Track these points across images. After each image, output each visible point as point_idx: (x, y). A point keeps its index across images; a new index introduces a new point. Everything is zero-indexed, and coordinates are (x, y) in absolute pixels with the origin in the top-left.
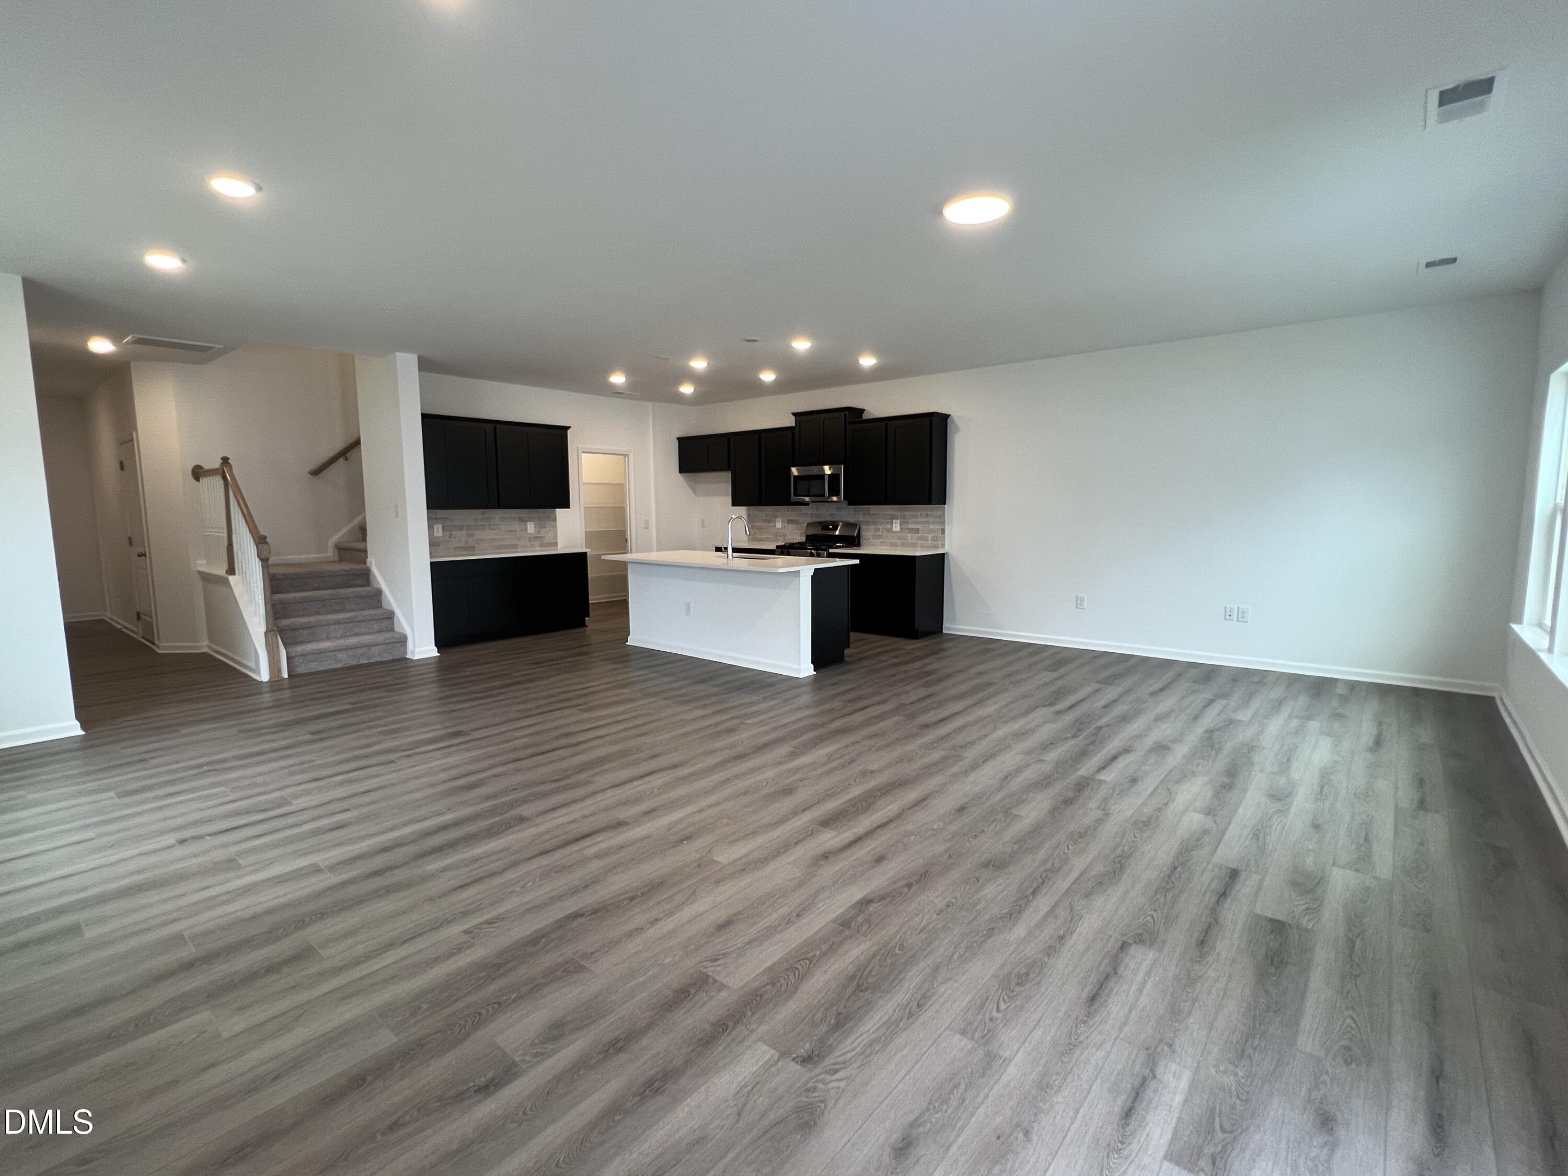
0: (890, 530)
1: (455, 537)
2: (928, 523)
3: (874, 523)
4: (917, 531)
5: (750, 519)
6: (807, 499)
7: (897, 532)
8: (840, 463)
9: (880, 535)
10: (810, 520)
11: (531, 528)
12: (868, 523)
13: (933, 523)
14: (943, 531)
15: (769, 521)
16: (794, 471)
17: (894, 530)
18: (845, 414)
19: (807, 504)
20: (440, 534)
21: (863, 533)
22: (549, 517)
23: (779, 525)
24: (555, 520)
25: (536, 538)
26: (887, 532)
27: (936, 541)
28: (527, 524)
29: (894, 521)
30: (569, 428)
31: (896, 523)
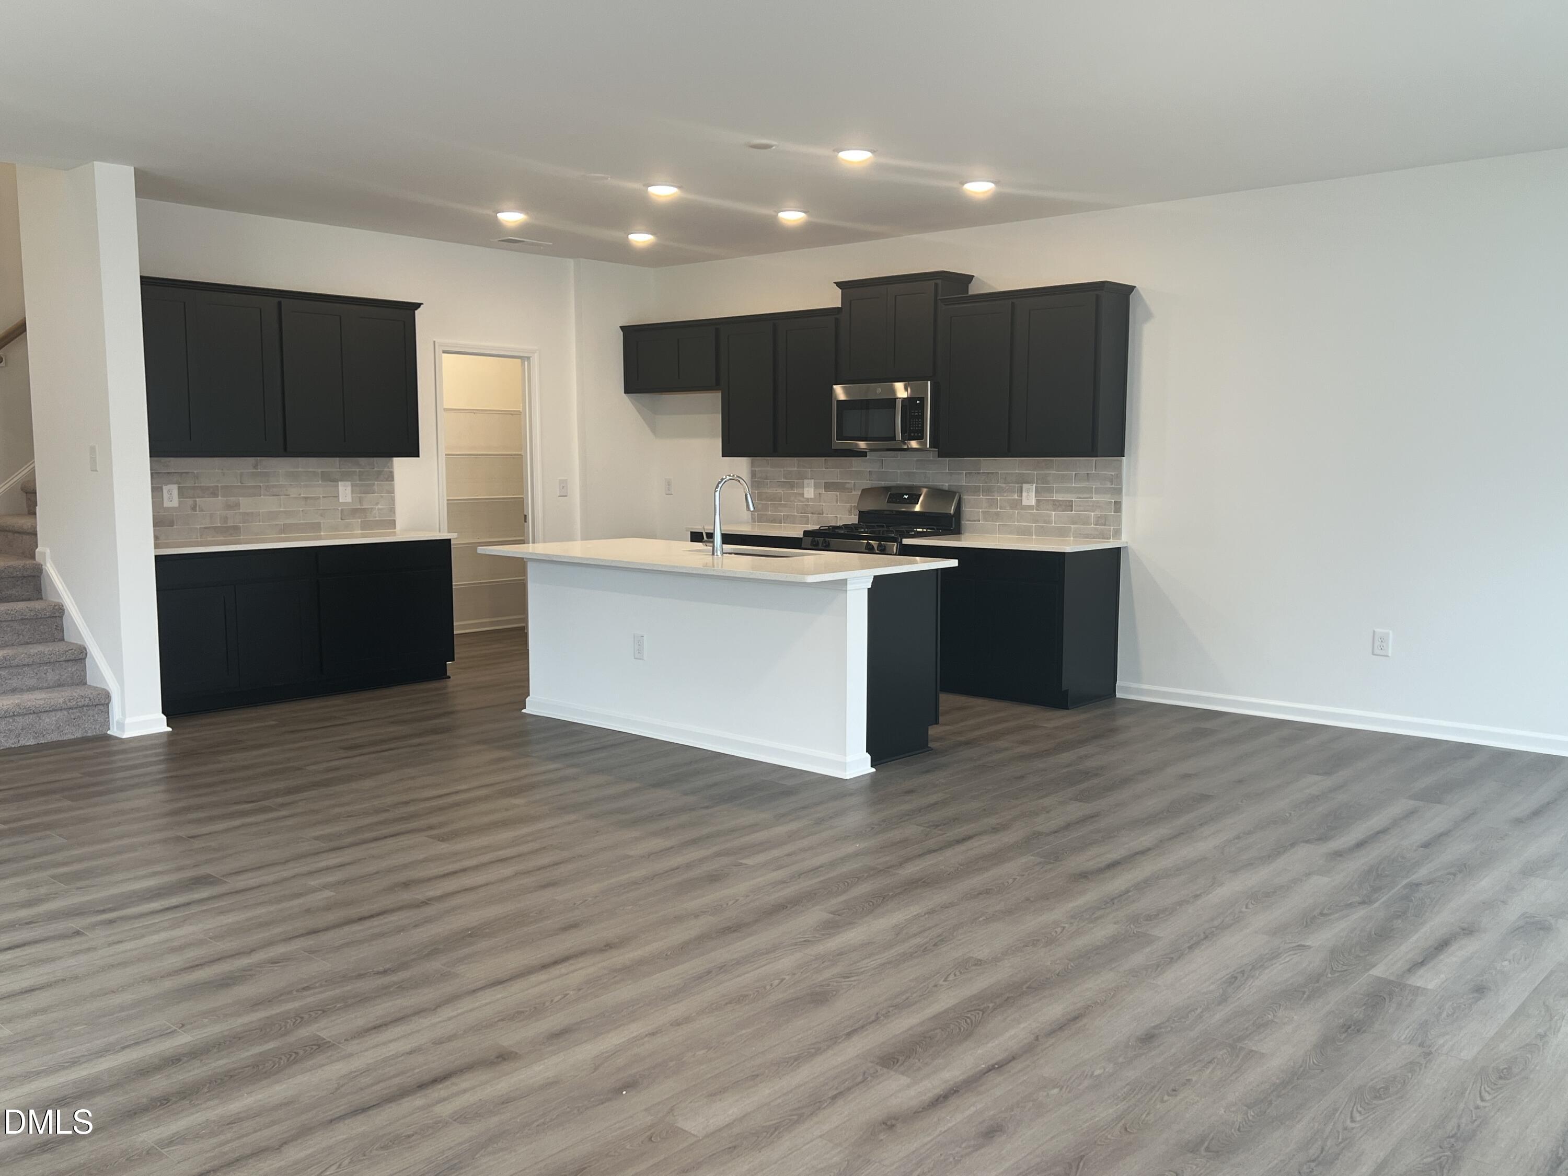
0: (1017, 504)
1: (201, 510)
2: (1089, 490)
3: (988, 491)
4: (1068, 506)
5: (757, 482)
6: (862, 445)
7: (1031, 507)
8: (926, 379)
9: (997, 514)
10: (867, 484)
11: (345, 492)
12: (976, 490)
13: (1098, 491)
14: (1118, 506)
15: (792, 486)
16: (840, 392)
17: (1025, 503)
18: (936, 285)
19: (862, 454)
20: (175, 503)
21: (966, 510)
22: (379, 473)
23: (809, 492)
24: (390, 477)
25: (354, 512)
26: (1012, 508)
27: (1105, 525)
28: (337, 486)
29: (1025, 486)
30: (418, 305)
31: (1028, 491)
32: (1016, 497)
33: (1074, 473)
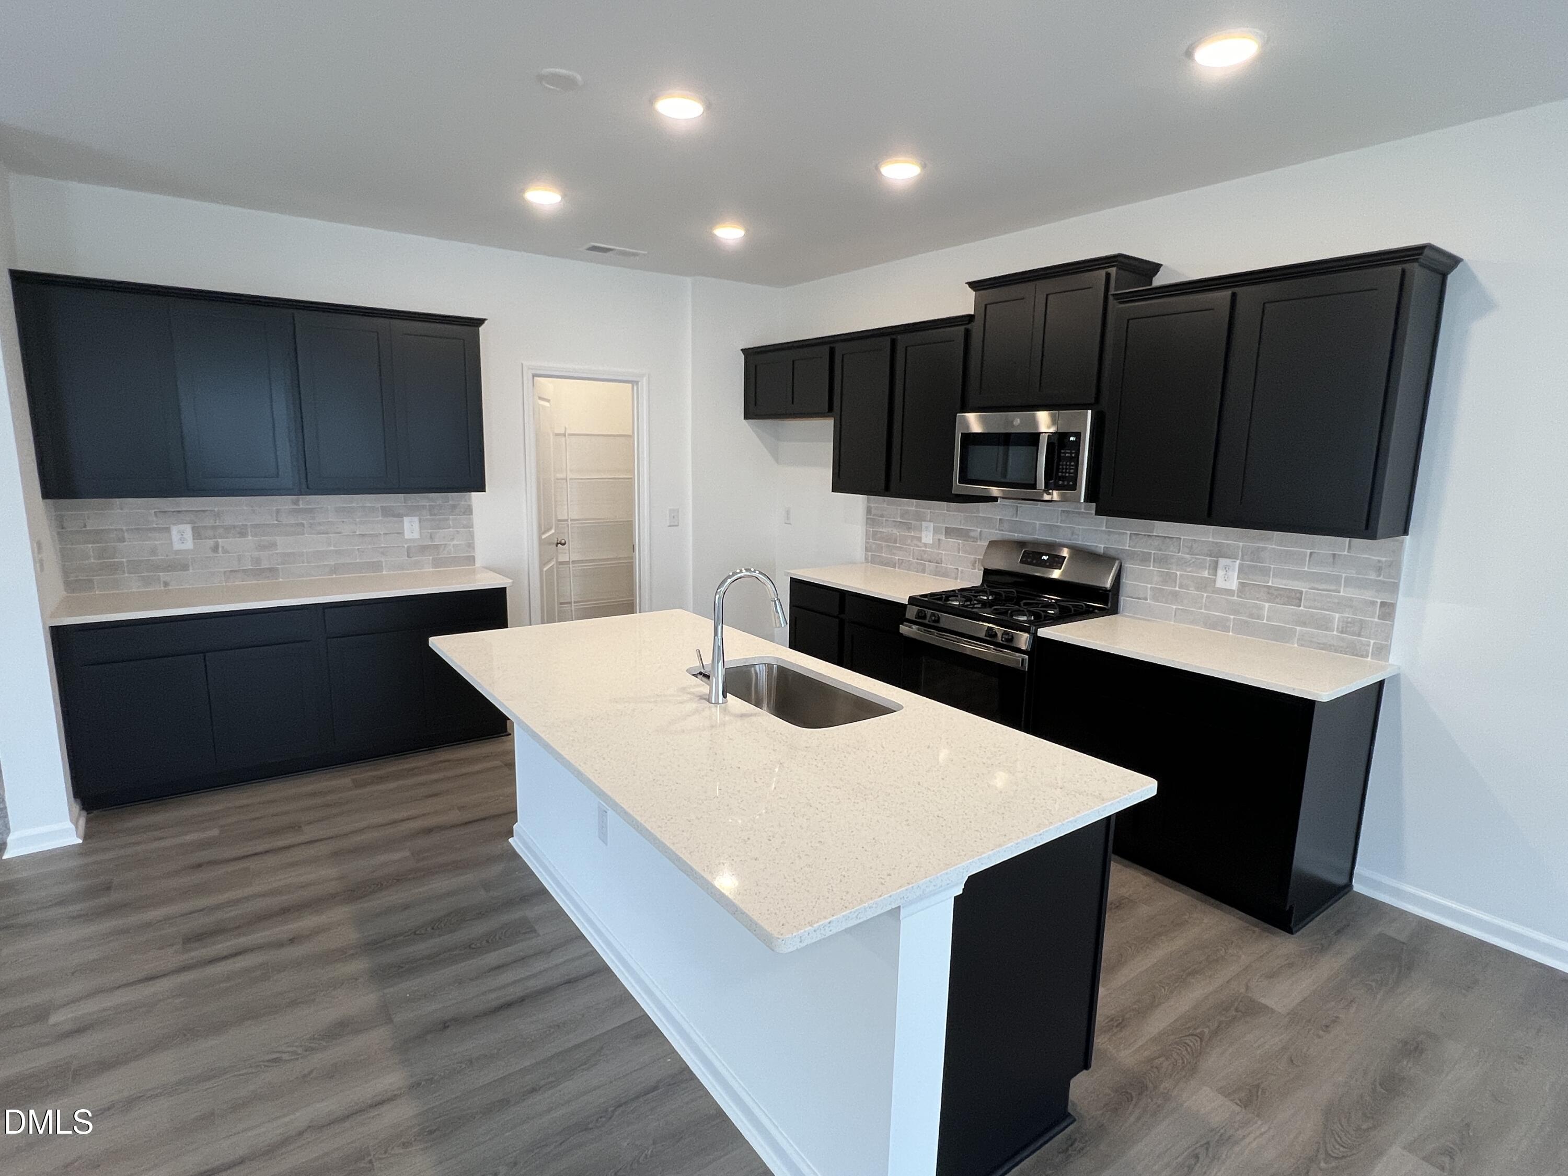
0: (1206, 585)
1: (225, 551)
2: (1336, 580)
3: (1163, 561)
4: (1296, 598)
5: (872, 519)
6: (995, 491)
7: (1229, 592)
8: (1085, 407)
9: (1175, 594)
10: (996, 534)
11: (411, 528)
12: (1145, 559)
13: (1349, 582)
14: (1388, 610)
15: (909, 527)
16: (974, 422)
17: (1220, 583)
18: (1108, 275)
19: (995, 499)
21: (1127, 582)
22: (454, 507)
23: (928, 537)
24: (469, 511)
25: (423, 549)
26: (1197, 589)
27: (1359, 635)
28: (402, 522)
29: (1222, 562)
30: (481, 321)
31: (1226, 568)
32: (1206, 574)
33: (1309, 551)
